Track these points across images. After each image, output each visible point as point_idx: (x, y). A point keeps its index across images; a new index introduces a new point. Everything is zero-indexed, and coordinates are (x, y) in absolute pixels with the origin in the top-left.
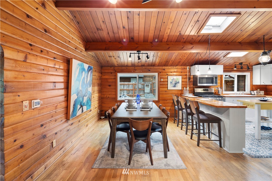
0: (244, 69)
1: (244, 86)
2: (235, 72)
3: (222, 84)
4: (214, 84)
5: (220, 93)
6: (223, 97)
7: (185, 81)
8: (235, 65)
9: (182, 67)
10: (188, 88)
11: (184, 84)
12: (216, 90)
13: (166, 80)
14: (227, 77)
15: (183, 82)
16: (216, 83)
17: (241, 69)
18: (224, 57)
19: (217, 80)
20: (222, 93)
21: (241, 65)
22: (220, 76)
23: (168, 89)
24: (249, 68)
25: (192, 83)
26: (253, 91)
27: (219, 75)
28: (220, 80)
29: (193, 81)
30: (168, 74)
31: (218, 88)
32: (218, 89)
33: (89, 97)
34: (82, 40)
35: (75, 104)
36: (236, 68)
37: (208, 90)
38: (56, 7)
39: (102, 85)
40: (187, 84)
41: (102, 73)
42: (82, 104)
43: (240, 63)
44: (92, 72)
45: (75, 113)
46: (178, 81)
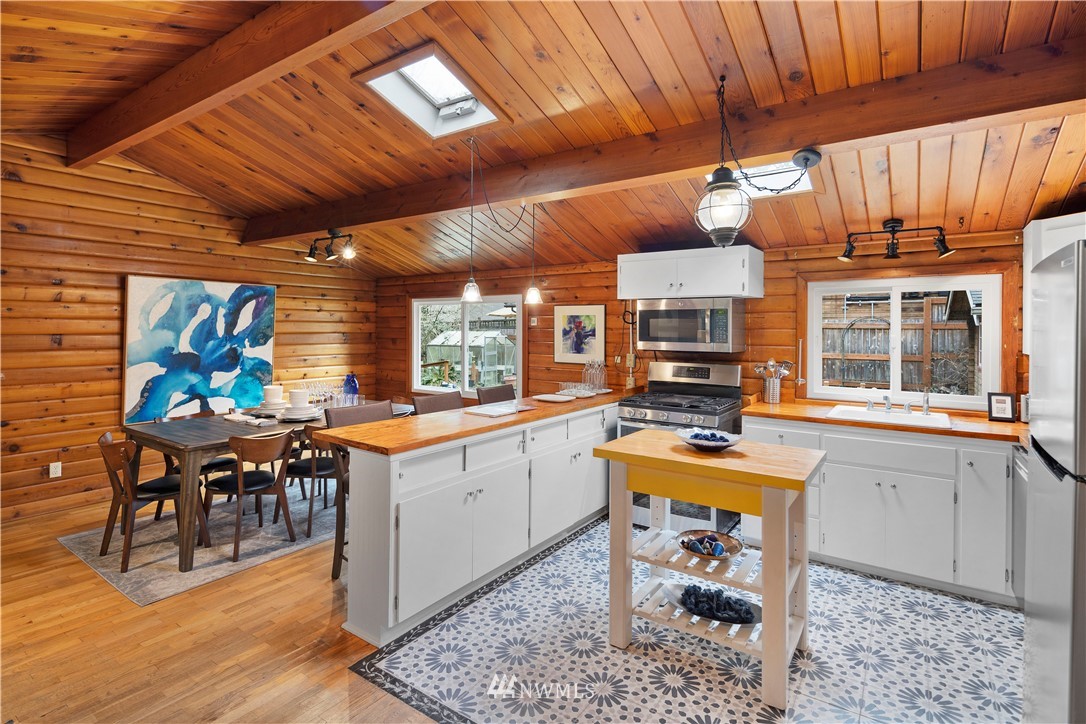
4: (710, 346)
7: (619, 329)
8: (850, 235)
10: (630, 360)
11: (615, 339)
15: (611, 329)
19: (726, 323)
22: (792, 303)
23: (556, 360)
33: (251, 375)
34: (215, 218)
35: (151, 389)
36: (848, 254)
37: (706, 374)
38: (67, 165)
39: (377, 338)
40: (626, 340)
41: (377, 300)
42: (202, 390)
43: (885, 223)
44: (270, 302)
45: (152, 411)
46: (588, 328)
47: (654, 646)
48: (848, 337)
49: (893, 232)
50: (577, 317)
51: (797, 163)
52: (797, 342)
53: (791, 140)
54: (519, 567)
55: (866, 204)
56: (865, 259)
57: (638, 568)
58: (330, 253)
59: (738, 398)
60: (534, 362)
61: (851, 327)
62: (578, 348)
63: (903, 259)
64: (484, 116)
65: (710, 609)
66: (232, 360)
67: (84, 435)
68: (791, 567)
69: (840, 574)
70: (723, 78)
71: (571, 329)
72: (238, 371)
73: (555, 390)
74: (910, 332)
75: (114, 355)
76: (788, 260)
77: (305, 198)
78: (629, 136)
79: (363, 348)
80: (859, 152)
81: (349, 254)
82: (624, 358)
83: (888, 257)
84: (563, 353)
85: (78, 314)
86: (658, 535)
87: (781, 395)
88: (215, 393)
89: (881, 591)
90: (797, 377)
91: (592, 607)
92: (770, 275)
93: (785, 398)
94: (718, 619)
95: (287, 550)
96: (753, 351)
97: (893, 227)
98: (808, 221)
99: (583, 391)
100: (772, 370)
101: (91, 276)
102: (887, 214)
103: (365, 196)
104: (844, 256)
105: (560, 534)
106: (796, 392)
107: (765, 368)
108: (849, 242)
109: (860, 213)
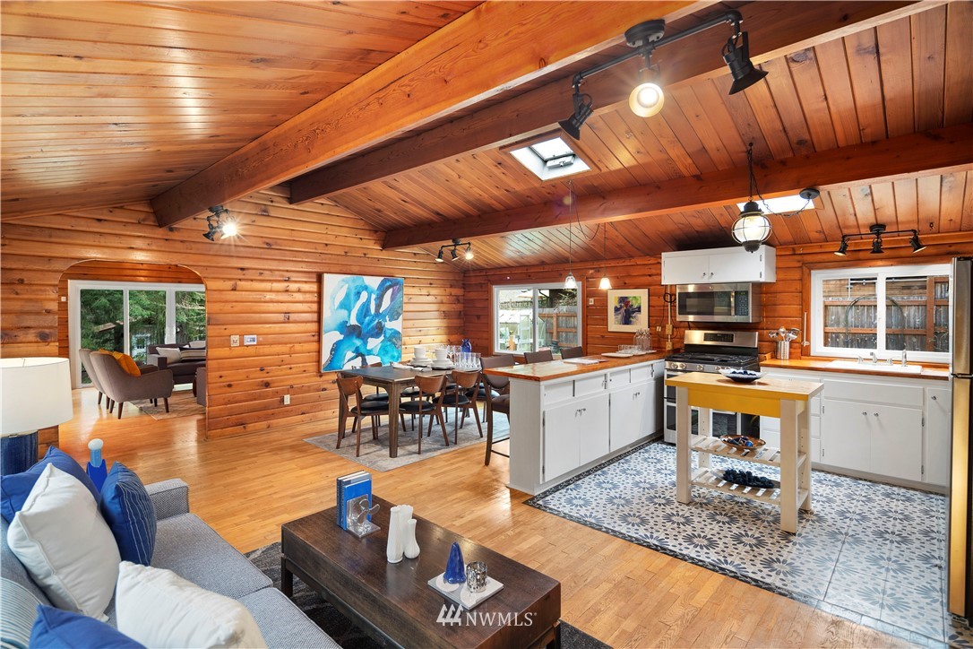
2: (879, 263)
4: (735, 318)
7: (660, 307)
8: (844, 236)
11: (655, 313)
15: (653, 307)
16: (744, 312)
22: (799, 286)
23: (609, 330)
33: (390, 341)
34: (368, 232)
35: (336, 348)
36: (843, 250)
37: (730, 339)
38: (291, 203)
39: (465, 315)
40: (666, 314)
41: (464, 287)
42: (362, 350)
43: (872, 227)
44: (400, 289)
45: (336, 364)
46: (635, 306)
47: (706, 504)
48: (852, 313)
49: (878, 234)
50: (626, 298)
51: (802, 196)
52: (803, 315)
53: (798, 182)
54: (603, 464)
55: (855, 215)
56: (857, 253)
57: (695, 457)
58: (454, 256)
59: (756, 356)
60: (591, 331)
61: (855, 304)
62: (627, 321)
63: (886, 253)
64: (580, 166)
65: (744, 481)
66: (379, 330)
67: (302, 378)
68: (799, 456)
69: (836, 477)
70: (751, 144)
71: (621, 307)
72: (382, 338)
73: (616, 350)
74: (913, 308)
75: (314, 327)
76: (795, 254)
77: (434, 218)
78: (681, 177)
79: (456, 322)
80: (849, 189)
81: (469, 256)
82: (664, 328)
83: (873, 252)
84: (614, 325)
85: (297, 299)
86: (705, 439)
87: (790, 353)
88: (370, 352)
89: (866, 487)
90: (803, 340)
91: (659, 485)
92: (781, 265)
93: (793, 356)
94: (750, 486)
95: (442, 451)
96: (767, 322)
97: (878, 231)
98: (811, 228)
99: (636, 351)
100: (783, 335)
101: (300, 275)
102: (873, 221)
103: (479, 216)
104: (839, 252)
105: (625, 448)
106: (802, 350)
107: (777, 334)
108: (843, 241)
109: (852, 220)
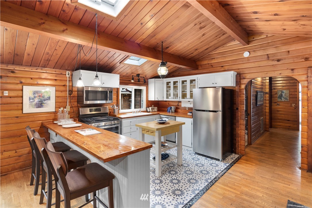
0: (141, 83)
1: (140, 101)
2: (133, 85)
3: (118, 100)
4: (109, 101)
5: (116, 113)
6: (119, 120)
7: (62, 97)
8: (133, 76)
9: (57, 70)
10: (68, 108)
11: (60, 101)
12: (111, 108)
13: (19, 93)
14: (124, 90)
15: (58, 97)
16: (111, 99)
17: (138, 81)
18: (120, 63)
19: (112, 95)
20: (118, 113)
21: (138, 77)
22: (116, 90)
23: (23, 113)
24: (146, 81)
25: (75, 99)
26: (149, 107)
27: (114, 89)
28: (116, 95)
29: (78, 96)
30: (23, 81)
31: (113, 105)
32: (113, 107)
36: (133, 80)
37: (100, 110)
40: (65, 101)
43: (137, 75)
70: (162, 42)
71: (35, 97)
82: (65, 108)
84: (28, 108)
